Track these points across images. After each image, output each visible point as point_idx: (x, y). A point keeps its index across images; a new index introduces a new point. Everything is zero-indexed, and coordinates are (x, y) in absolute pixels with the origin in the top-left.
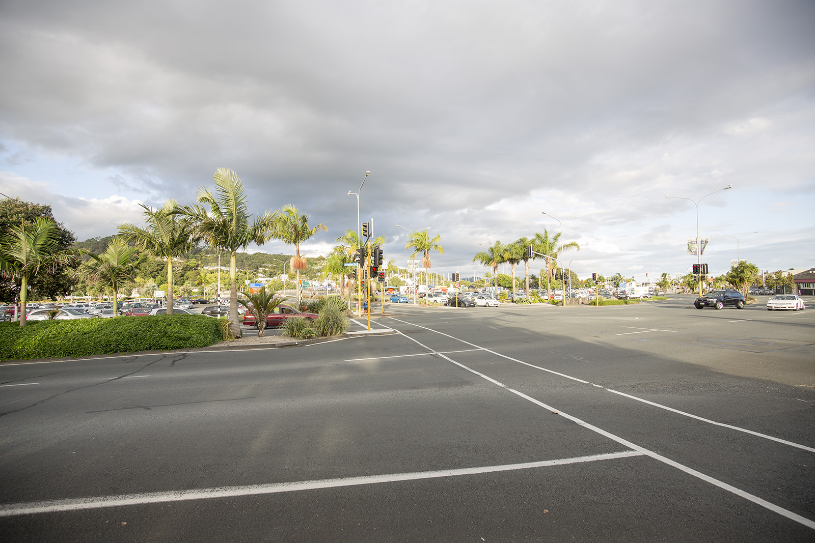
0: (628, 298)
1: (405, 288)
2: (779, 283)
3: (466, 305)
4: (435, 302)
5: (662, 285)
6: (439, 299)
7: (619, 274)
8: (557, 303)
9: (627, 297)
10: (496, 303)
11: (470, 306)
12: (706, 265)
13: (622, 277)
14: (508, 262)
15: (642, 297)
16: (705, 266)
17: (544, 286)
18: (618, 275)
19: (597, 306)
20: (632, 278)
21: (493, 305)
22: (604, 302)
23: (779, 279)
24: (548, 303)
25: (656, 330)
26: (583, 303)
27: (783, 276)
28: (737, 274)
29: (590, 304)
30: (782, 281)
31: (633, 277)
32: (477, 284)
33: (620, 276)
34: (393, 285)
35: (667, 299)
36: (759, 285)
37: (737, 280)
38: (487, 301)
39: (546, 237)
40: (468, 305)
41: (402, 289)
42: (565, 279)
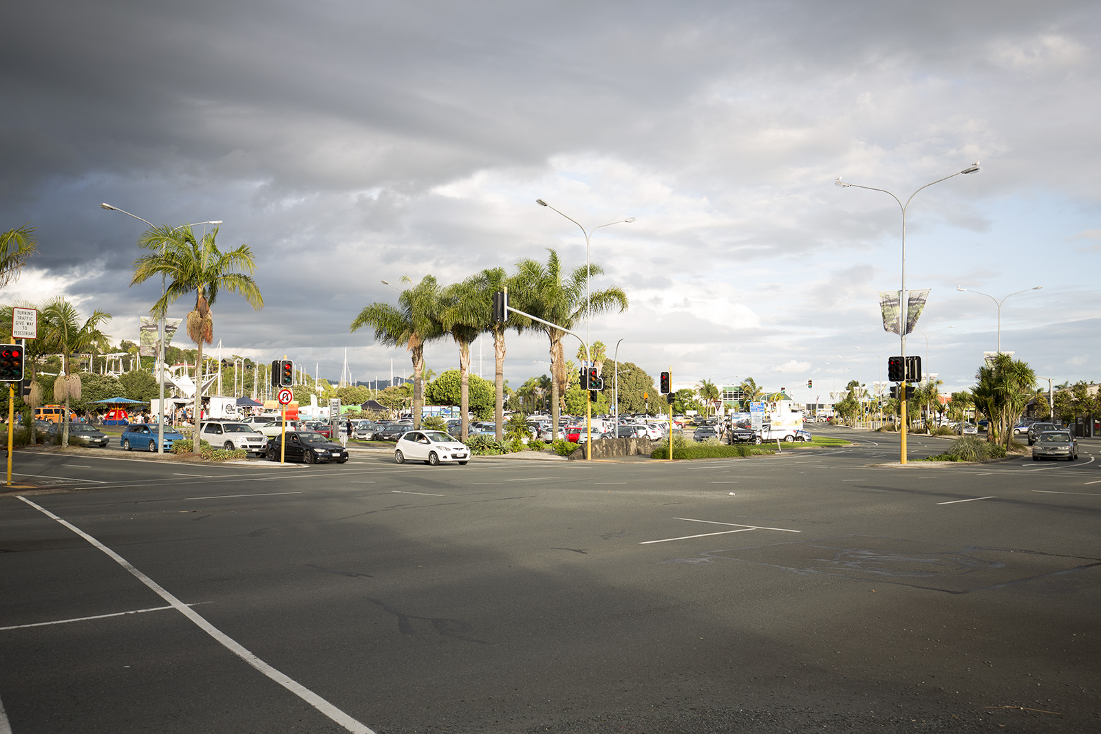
0: (758, 441)
1: (169, 403)
2: (1080, 411)
3: (316, 455)
4: (229, 446)
5: (846, 408)
6: (239, 440)
7: (751, 380)
8: (572, 452)
9: (754, 437)
10: (460, 453)
11: (328, 460)
12: (919, 359)
13: (757, 387)
14: (450, 338)
15: (790, 440)
16: (916, 362)
17: (569, 405)
18: (749, 383)
19: (670, 461)
20: (779, 391)
21: (450, 459)
22: (688, 450)
23: (1082, 400)
24: (552, 452)
25: (754, 528)
26: (639, 453)
27: (1088, 394)
28: (990, 385)
29: (653, 456)
30: (1086, 406)
31: (783, 389)
32: (392, 397)
33: (753, 384)
34: (130, 396)
35: (844, 445)
36: (1043, 414)
37: (991, 400)
38: (433, 446)
39: (554, 271)
40: (324, 455)
41: (160, 408)
42: (591, 386)
